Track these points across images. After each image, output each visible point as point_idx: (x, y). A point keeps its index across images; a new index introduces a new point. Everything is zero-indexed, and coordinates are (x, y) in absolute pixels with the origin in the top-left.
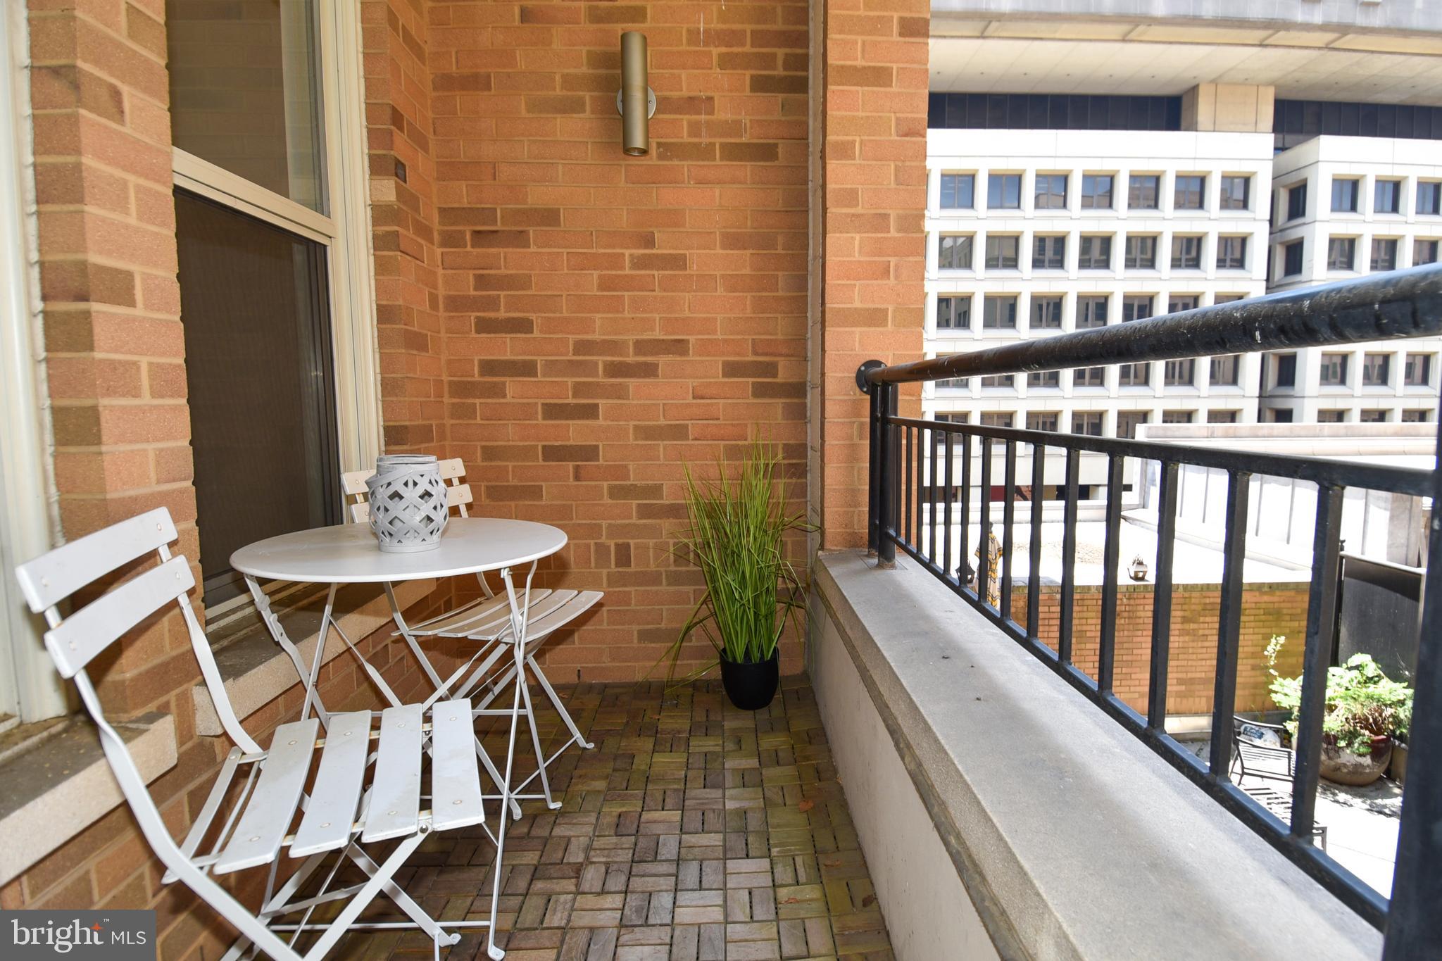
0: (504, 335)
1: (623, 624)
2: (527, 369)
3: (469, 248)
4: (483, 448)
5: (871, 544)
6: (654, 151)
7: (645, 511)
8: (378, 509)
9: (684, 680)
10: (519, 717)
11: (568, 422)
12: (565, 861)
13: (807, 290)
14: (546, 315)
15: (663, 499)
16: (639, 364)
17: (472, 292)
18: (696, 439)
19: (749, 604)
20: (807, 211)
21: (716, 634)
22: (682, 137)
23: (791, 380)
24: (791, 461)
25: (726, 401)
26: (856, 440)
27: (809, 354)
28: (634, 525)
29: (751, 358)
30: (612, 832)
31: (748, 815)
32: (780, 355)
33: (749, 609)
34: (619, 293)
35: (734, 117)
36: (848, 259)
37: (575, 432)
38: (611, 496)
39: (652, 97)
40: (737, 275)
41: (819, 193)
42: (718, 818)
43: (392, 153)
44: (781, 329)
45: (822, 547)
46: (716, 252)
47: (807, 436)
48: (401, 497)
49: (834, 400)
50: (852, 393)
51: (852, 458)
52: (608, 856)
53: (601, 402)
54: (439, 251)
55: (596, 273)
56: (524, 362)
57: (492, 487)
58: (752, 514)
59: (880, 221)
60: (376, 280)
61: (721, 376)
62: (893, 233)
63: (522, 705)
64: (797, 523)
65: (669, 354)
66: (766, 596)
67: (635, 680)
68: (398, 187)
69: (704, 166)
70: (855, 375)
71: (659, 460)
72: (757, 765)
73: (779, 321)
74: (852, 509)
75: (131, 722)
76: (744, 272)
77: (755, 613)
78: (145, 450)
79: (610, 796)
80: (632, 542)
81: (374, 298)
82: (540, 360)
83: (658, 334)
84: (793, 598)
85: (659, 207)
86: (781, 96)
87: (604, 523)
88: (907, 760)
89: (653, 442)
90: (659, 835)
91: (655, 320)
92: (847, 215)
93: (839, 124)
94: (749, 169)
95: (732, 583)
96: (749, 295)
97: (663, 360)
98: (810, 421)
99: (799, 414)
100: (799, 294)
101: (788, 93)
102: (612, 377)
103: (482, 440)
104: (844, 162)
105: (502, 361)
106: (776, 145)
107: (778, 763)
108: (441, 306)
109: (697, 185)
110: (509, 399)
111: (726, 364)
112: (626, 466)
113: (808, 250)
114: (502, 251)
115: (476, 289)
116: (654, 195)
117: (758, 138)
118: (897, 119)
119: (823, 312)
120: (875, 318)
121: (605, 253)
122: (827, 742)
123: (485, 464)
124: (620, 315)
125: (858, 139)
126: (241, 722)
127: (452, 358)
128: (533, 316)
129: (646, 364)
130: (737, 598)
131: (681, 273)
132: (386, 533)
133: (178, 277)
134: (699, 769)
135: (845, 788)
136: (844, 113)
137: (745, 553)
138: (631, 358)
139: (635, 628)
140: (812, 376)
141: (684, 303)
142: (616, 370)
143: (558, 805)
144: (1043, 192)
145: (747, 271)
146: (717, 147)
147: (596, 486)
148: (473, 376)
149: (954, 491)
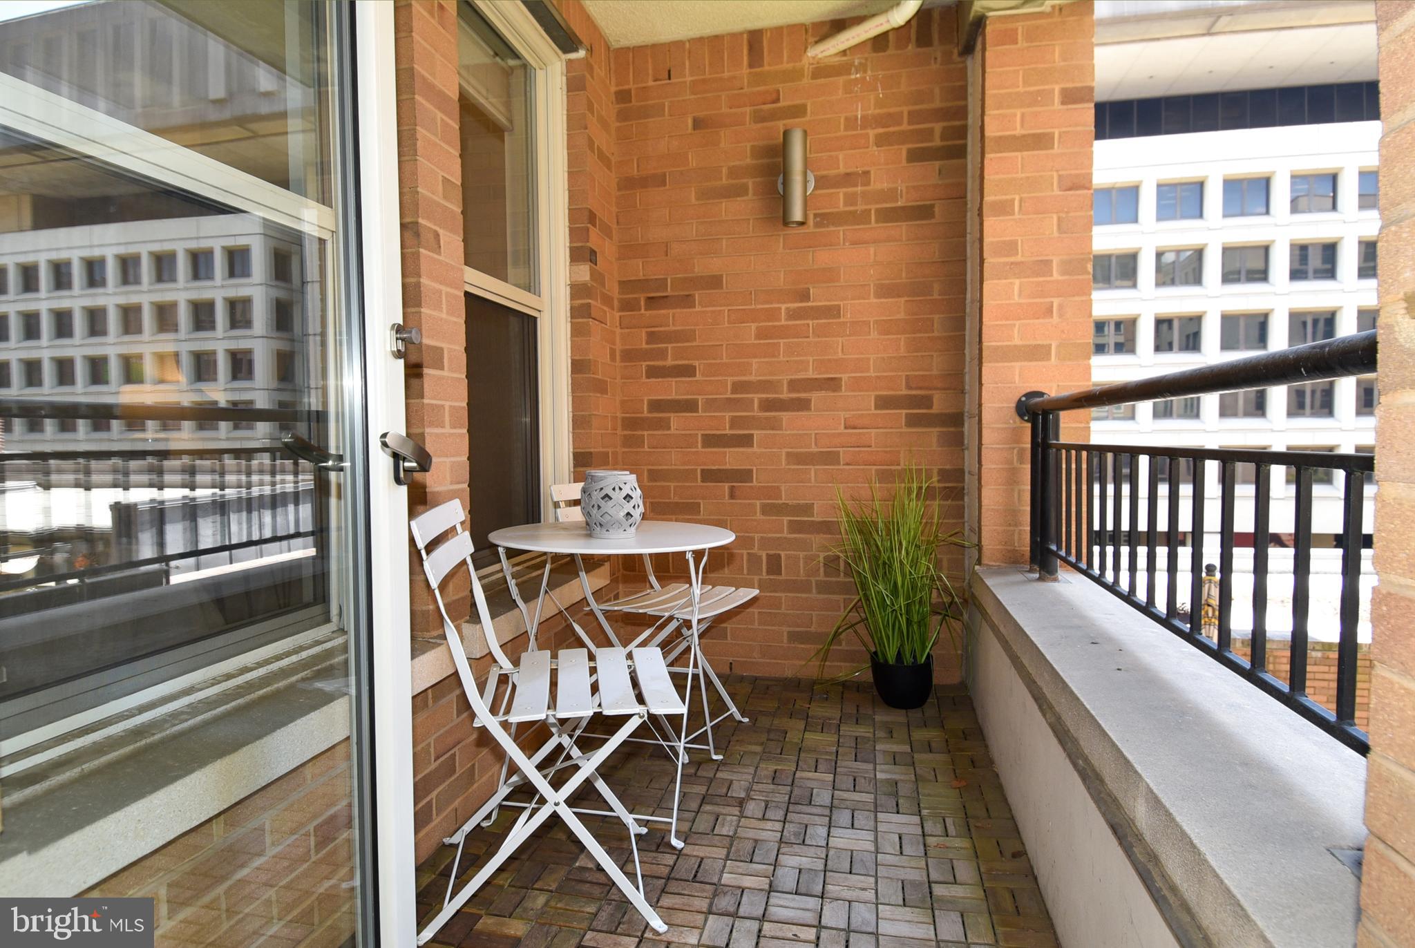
0: (670, 379)
1: (773, 625)
2: (690, 406)
3: (643, 311)
4: (649, 471)
5: (1033, 559)
6: (811, 222)
7: (796, 527)
8: (593, 506)
9: (832, 679)
10: (693, 674)
11: (725, 450)
12: (729, 795)
13: (964, 329)
14: (709, 361)
15: (813, 516)
16: (792, 400)
17: (644, 346)
18: (848, 464)
19: (901, 610)
20: (965, 260)
21: (868, 639)
22: (838, 207)
23: (944, 411)
24: (947, 485)
25: (878, 430)
26: (1016, 464)
27: (967, 387)
28: (785, 538)
29: (904, 392)
30: (770, 781)
31: (899, 784)
32: (936, 389)
33: (901, 615)
34: (776, 341)
35: (891, 186)
36: (1007, 302)
37: (731, 458)
38: (764, 513)
39: (811, 178)
40: (891, 320)
41: (977, 245)
42: (869, 784)
43: (588, 244)
44: (937, 365)
45: (979, 562)
46: (871, 301)
47: (964, 462)
48: (611, 498)
49: (993, 428)
50: (1011, 422)
51: (1011, 478)
52: (766, 797)
53: (755, 432)
54: (617, 315)
55: (754, 326)
56: (687, 401)
57: (656, 503)
58: (905, 529)
59: (1043, 266)
60: (572, 341)
61: (873, 408)
62: (1056, 276)
63: (696, 666)
64: (954, 539)
65: (821, 390)
66: (920, 607)
67: (785, 676)
68: (591, 269)
69: (859, 229)
70: (1014, 405)
71: (810, 482)
72: (909, 750)
73: (935, 359)
74: (1012, 528)
75: (431, 638)
76: (898, 317)
77: (907, 619)
78: (445, 462)
79: (765, 756)
80: (783, 554)
81: (569, 354)
82: (700, 399)
83: (811, 374)
84: (948, 611)
85: (815, 267)
86: (937, 164)
87: (757, 536)
88: (1047, 716)
89: (804, 467)
90: (813, 789)
91: (809, 362)
92: (1006, 264)
93: (997, 186)
94: (904, 228)
95: (883, 591)
96: (903, 337)
97: (815, 396)
98: (967, 448)
99: (956, 441)
100: (957, 333)
101: (947, 159)
102: (766, 411)
103: (649, 464)
104: (1001, 218)
105: (669, 400)
106: (932, 206)
107: (931, 751)
108: (618, 358)
109: (852, 246)
110: (673, 431)
111: (878, 398)
112: (778, 487)
113: (965, 294)
114: (671, 312)
115: (647, 343)
116: (811, 258)
117: (913, 201)
118: (1060, 176)
119: (981, 350)
120: (1037, 353)
121: (763, 309)
122: (984, 740)
123: (651, 484)
124: (776, 359)
125: (1017, 198)
126: (501, 646)
127: (626, 398)
128: (696, 363)
129: (799, 399)
130: (889, 603)
131: (835, 321)
132: (598, 524)
133: (466, 349)
134: (851, 747)
135: (1000, 775)
136: (1002, 176)
137: (897, 565)
138: (785, 395)
139: (785, 629)
140: (970, 406)
141: (837, 347)
142: (768, 405)
143: (720, 757)
144: (1302, 194)
145: (902, 316)
146: (873, 212)
147: (749, 504)
148: (643, 413)
149: (1180, 537)
